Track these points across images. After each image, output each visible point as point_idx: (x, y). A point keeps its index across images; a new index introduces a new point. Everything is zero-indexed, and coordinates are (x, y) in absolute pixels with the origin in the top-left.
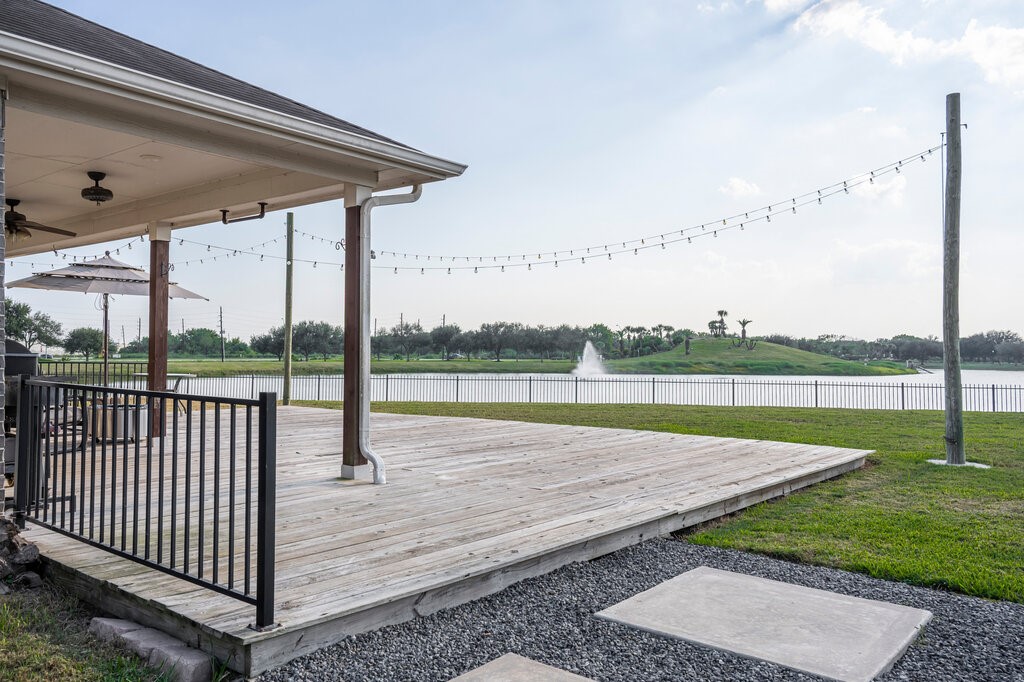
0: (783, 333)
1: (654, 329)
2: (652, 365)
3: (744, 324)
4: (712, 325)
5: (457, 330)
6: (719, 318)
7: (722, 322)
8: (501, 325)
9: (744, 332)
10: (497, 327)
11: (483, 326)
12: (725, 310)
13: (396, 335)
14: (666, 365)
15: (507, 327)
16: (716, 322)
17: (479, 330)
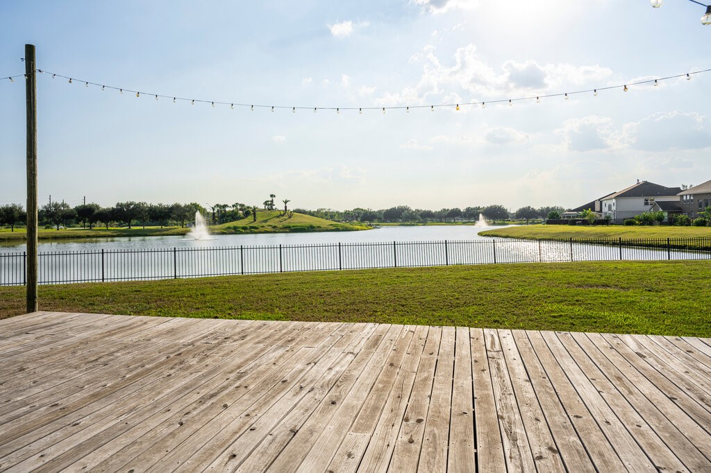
0: (302, 208)
1: (233, 206)
2: (235, 228)
3: (286, 202)
4: (266, 203)
5: (97, 207)
6: (271, 199)
7: (272, 201)
8: (131, 204)
9: (286, 207)
10: (128, 205)
11: (118, 205)
12: (274, 194)
13: (48, 211)
14: (244, 228)
15: (135, 205)
16: (268, 201)
17: (115, 207)
